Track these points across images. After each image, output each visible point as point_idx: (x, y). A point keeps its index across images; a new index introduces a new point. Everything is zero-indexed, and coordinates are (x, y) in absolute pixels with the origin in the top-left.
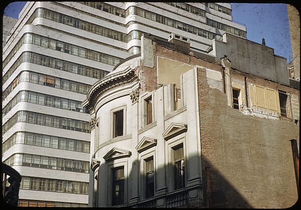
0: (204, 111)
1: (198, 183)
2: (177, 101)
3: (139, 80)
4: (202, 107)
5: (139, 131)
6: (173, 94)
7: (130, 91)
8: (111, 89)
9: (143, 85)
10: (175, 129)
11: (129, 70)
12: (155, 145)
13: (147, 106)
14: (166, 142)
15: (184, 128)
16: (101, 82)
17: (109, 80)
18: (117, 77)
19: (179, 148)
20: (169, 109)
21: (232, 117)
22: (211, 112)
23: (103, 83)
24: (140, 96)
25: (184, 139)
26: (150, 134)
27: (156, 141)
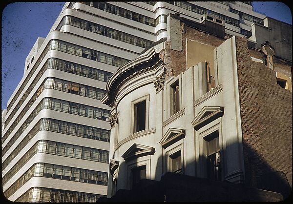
0: (245, 89)
1: (239, 178)
2: (210, 82)
3: (164, 64)
4: (243, 84)
5: (163, 123)
6: (205, 74)
7: (154, 78)
8: (132, 77)
9: (169, 70)
10: (207, 113)
11: (152, 53)
12: (183, 136)
13: (174, 93)
14: (197, 132)
15: (220, 111)
16: (121, 70)
17: (130, 66)
18: (138, 62)
19: (212, 138)
20: (199, 92)
21: (282, 98)
22: (254, 91)
23: (123, 71)
24: (165, 83)
25: (220, 125)
26: (177, 125)
27: (184, 131)
